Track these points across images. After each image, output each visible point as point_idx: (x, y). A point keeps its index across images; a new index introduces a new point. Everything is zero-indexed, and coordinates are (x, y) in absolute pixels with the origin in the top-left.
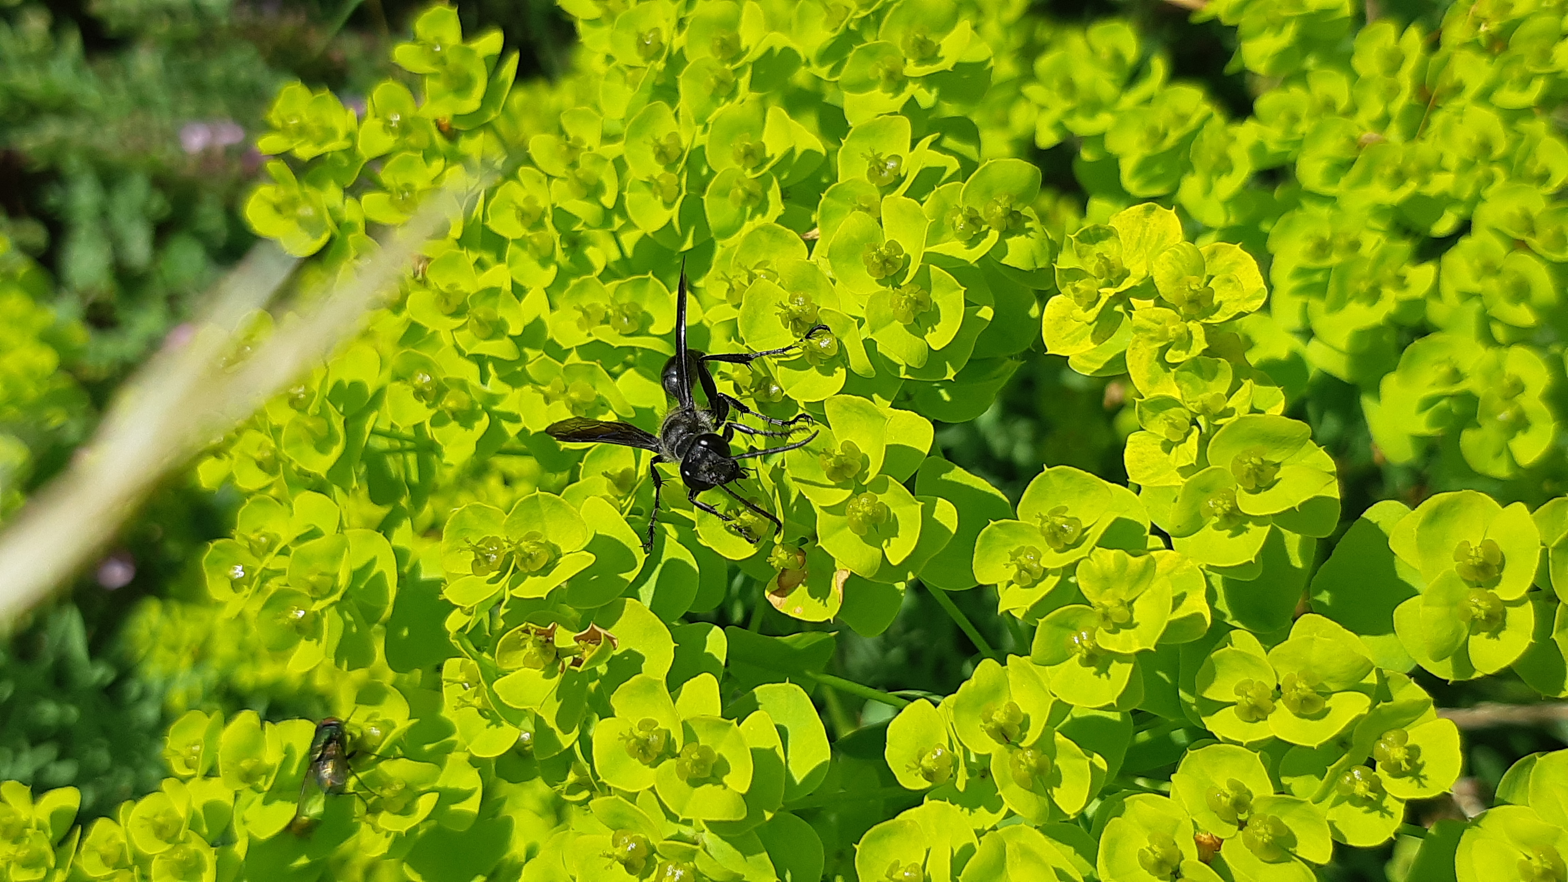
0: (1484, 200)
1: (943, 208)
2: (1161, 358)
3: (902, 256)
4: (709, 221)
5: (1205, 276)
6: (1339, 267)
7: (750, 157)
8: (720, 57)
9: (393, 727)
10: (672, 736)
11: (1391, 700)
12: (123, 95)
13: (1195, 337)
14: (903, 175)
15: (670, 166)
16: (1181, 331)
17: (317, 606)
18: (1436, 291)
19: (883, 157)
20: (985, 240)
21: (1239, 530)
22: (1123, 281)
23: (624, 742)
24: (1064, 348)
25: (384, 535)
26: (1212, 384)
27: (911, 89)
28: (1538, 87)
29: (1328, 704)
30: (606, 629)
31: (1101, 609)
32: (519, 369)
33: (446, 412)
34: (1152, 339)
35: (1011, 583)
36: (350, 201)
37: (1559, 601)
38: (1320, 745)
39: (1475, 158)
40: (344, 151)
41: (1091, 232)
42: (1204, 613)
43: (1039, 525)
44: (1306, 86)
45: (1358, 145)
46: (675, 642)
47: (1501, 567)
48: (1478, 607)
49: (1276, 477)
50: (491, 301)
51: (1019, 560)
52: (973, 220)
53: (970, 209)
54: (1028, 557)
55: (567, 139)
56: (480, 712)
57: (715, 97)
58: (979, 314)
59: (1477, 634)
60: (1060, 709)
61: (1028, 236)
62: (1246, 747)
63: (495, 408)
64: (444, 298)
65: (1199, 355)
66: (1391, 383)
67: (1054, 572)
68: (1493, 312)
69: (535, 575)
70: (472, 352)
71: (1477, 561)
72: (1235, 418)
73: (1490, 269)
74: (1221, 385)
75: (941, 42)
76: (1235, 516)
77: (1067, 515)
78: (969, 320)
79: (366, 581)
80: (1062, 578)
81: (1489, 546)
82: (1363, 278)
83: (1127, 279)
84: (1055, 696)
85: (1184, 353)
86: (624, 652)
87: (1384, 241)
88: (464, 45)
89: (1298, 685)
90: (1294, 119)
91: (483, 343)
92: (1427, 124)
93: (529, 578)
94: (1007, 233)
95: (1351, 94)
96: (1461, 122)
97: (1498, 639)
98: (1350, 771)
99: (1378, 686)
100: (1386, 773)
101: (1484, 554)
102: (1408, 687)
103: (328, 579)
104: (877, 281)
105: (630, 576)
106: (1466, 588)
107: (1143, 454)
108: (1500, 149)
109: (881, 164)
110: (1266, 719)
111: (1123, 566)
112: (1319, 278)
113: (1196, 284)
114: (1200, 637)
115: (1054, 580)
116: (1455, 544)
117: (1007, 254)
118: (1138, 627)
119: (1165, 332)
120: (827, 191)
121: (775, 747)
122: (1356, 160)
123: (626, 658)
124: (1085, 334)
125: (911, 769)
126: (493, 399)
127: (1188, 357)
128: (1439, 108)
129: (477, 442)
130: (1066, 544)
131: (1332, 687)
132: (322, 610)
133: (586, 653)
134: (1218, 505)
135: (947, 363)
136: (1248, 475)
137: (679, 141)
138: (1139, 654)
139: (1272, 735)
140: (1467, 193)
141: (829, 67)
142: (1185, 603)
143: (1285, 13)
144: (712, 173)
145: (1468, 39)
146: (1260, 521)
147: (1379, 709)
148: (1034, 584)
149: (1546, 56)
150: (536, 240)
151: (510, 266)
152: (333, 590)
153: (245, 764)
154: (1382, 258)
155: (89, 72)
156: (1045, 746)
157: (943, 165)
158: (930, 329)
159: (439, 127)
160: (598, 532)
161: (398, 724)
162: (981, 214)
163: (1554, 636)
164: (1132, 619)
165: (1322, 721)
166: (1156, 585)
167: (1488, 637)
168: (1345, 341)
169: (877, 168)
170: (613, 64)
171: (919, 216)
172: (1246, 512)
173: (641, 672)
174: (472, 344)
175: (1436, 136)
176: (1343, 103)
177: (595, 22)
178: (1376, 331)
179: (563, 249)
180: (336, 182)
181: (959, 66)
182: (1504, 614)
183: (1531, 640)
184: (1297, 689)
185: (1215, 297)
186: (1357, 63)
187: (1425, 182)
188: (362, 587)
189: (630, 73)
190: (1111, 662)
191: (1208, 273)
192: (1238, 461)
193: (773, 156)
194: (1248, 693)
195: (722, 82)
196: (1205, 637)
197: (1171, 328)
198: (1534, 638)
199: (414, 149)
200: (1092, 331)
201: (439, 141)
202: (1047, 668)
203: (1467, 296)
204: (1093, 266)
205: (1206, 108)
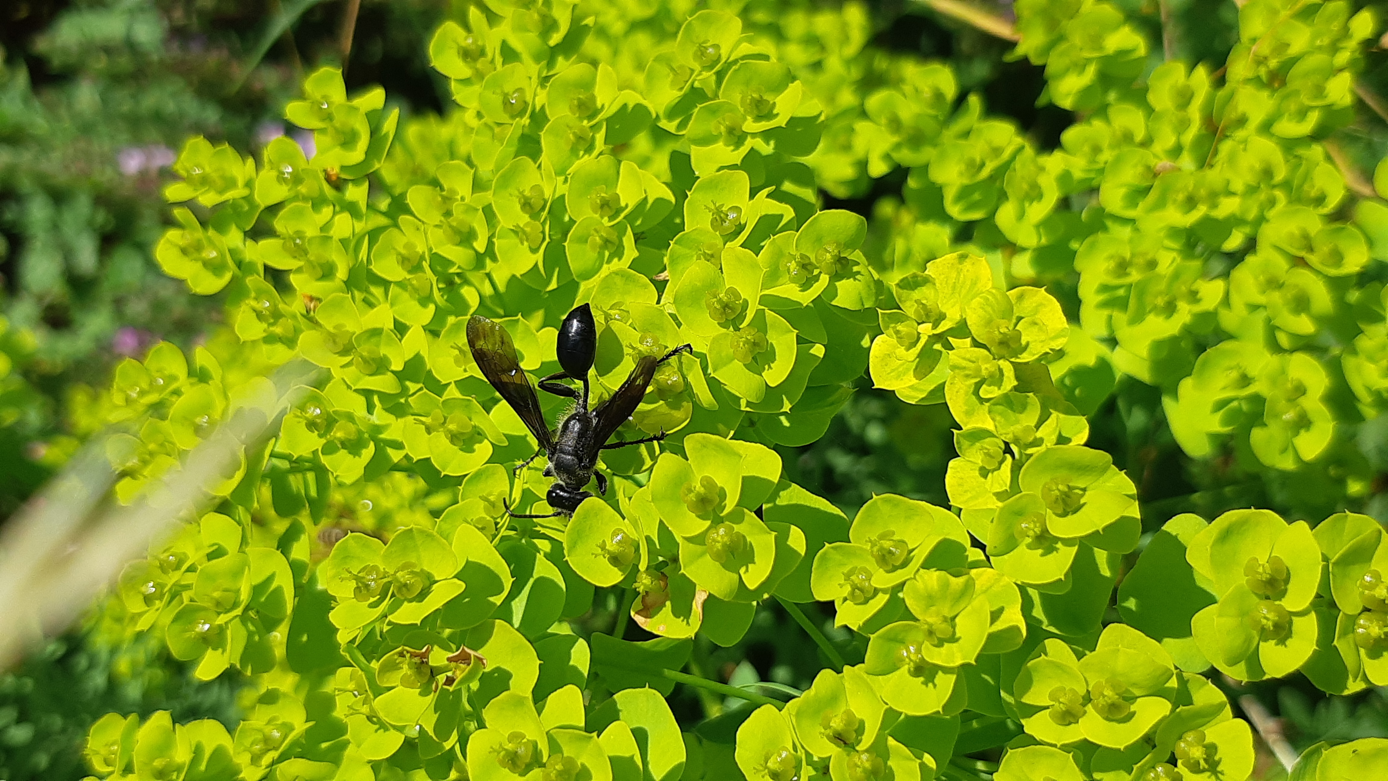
0: (1267, 221)
1: (779, 254)
2: (976, 392)
3: (741, 301)
4: (570, 265)
5: (1014, 317)
6: (1138, 283)
7: (606, 208)
8: (577, 115)
9: (292, 729)
10: (539, 746)
11: (1192, 704)
12: (67, 124)
13: (1006, 374)
14: (743, 222)
15: (534, 215)
16: (993, 370)
17: (221, 620)
18: (1226, 301)
19: (724, 209)
20: (817, 284)
21: (1050, 550)
22: (939, 324)
23: (496, 754)
24: (889, 383)
25: (281, 552)
26: (1022, 416)
27: (749, 143)
28: (1313, 119)
29: (1133, 708)
30: (476, 650)
31: (926, 626)
32: (402, 400)
33: (336, 441)
34: (967, 376)
35: (845, 599)
36: (249, 242)
37: (1340, 611)
38: (1126, 748)
39: (1259, 183)
40: (244, 198)
41: (910, 279)
42: (1019, 625)
43: (869, 548)
44: (1107, 119)
45: (1154, 174)
46: (540, 660)
47: (1287, 581)
48: (1266, 618)
49: (1082, 501)
50: (374, 340)
51: (852, 581)
52: (805, 266)
53: (802, 256)
54: (860, 576)
55: (442, 189)
56: (369, 718)
57: (574, 151)
58: (812, 351)
59: (1266, 641)
60: (891, 714)
61: (855, 279)
62: (1059, 749)
63: (382, 436)
64: (332, 338)
65: (1011, 391)
66: (1187, 386)
67: (884, 591)
68: (1277, 322)
69: (410, 601)
70: (357, 387)
71: (1265, 577)
72: (1042, 449)
73: (1273, 284)
74: (1030, 418)
75: (776, 101)
76: (1045, 538)
77: (895, 538)
78: (802, 358)
79: (267, 594)
80: (891, 595)
81: (1275, 561)
82: (1161, 293)
83: (943, 322)
84: (887, 704)
85: (996, 388)
86: (493, 670)
87: (1179, 260)
88: (349, 103)
89: (1105, 693)
90: (1097, 150)
91: (367, 378)
92: (1216, 153)
93: (406, 603)
94: (836, 277)
95: (1147, 126)
96: (1245, 150)
97: (1286, 646)
98: (1154, 768)
99: (1178, 689)
100: (1186, 770)
101: (1271, 569)
102: (1206, 688)
103: (231, 594)
104: (719, 324)
105: (498, 600)
106: (1255, 599)
107: (962, 479)
108: (1280, 175)
109: (722, 215)
110: (1078, 722)
111: (945, 586)
112: (1121, 292)
113: (1005, 328)
114: (1018, 647)
115: (884, 598)
116: (1245, 559)
117: (837, 296)
118: (960, 641)
119: (979, 370)
120: (675, 239)
121: (633, 756)
122: (1152, 186)
123: (496, 675)
124: (908, 370)
125: (758, 771)
126: (378, 429)
127: (1000, 392)
128: (1227, 137)
129: (365, 468)
130: (893, 565)
131: (1137, 692)
132: (226, 623)
133: (458, 672)
134: (1030, 527)
135: (784, 396)
136: (1056, 501)
137: (542, 193)
138: (963, 666)
139: (1082, 737)
140: (1252, 215)
141: (676, 122)
142: (1003, 616)
143: (1087, 54)
144: (572, 221)
145: (1250, 75)
146: (1068, 542)
147: (1179, 712)
148: (866, 602)
149: (1319, 91)
150: (414, 282)
151: (392, 305)
152: (235, 605)
153: (158, 763)
154: (1176, 276)
155: (37, 103)
156: (880, 750)
157: (780, 213)
158: (767, 367)
159: (328, 179)
160: (470, 559)
161: (296, 727)
162: (813, 260)
163: (1335, 643)
164: (954, 633)
165: (1128, 725)
166: (976, 603)
167: (1277, 644)
168: (1145, 350)
169: (719, 219)
170: (483, 120)
171: (755, 266)
172: (1055, 534)
173: (508, 689)
174: (358, 380)
175: (1223, 164)
176: (1140, 135)
177: (466, 82)
178: (1174, 341)
179: (439, 289)
180: (238, 227)
181: (793, 121)
182: (1291, 623)
183: (1315, 647)
184: (1104, 696)
185: (1023, 338)
186: (1151, 98)
187: (1214, 206)
188: (263, 599)
189: (497, 130)
190: (937, 673)
191: (1017, 314)
192: (1047, 490)
193: (627, 206)
194: (1061, 700)
195: (580, 138)
196: (1020, 649)
197: (983, 367)
198: (1317, 645)
199: (305, 199)
200: (914, 367)
201: (328, 191)
202: (880, 677)
203: (1254, 308)
204: (913, 310)
205: (1019, 140)
